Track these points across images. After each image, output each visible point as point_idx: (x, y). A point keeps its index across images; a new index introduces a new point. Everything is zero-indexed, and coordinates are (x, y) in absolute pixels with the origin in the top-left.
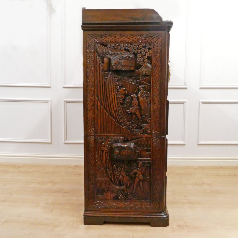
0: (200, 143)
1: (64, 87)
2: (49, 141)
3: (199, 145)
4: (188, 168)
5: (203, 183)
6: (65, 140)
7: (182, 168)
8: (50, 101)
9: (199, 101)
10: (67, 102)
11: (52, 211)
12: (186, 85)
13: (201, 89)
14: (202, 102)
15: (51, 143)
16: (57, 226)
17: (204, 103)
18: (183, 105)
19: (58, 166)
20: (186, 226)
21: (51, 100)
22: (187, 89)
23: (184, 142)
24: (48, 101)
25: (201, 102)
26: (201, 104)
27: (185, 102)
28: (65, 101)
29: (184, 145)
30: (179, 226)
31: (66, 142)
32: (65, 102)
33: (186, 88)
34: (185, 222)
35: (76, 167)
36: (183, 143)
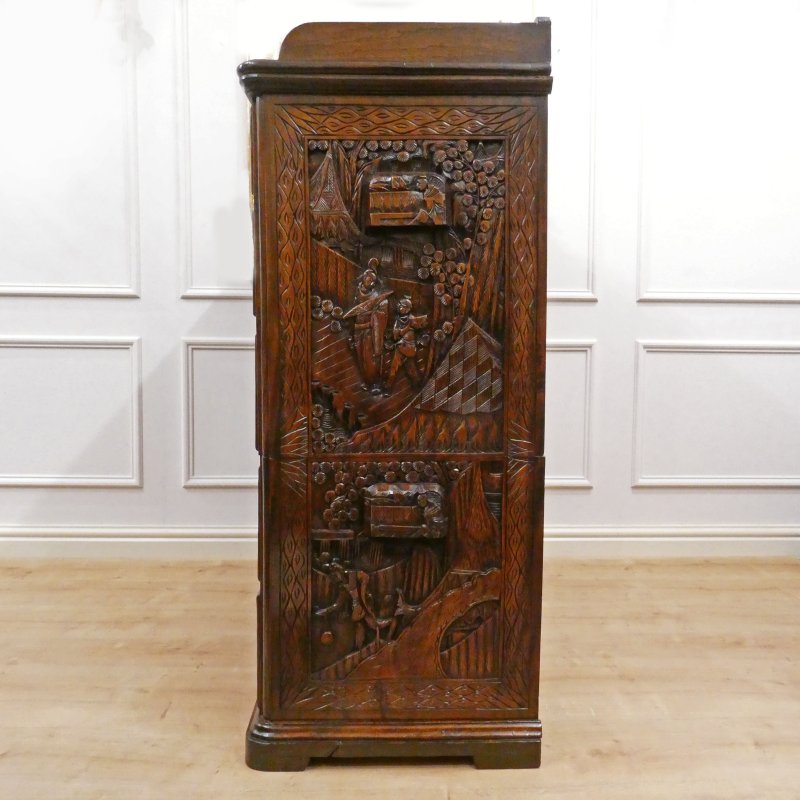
0: (642, 482)
1: (185, 298)
2: (134, 481)
3: (636, 488)
4: (603, 565)
5: (657, 614)
6: (188, 478)
7: (583, 565)
8: (135, 345)
9: (637, 344)
10: (193, 347)
11: (163, 716)
12: (593, 292)
13: (641, 304)
14: (645, 347)
15: (139, 488)
16: (188, 766)
17: (651, 349)
18: (583, 355)
19: (164, 567)
20: (622, 754)
21: (140, 341)
22: (597, 304)
23: (588, 478)
24: (131, 344)
25: (641, 348)
26: (643, 352)
27: (590, 347)
28: (188, 345)
29: (589, 488)
30: (597, 753)
31: (193, 482)
32: (190, 347)
33: (594, 301)
34: (616, 741)
35: (227, 567)
36: (585, 482)
